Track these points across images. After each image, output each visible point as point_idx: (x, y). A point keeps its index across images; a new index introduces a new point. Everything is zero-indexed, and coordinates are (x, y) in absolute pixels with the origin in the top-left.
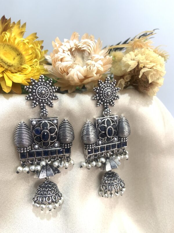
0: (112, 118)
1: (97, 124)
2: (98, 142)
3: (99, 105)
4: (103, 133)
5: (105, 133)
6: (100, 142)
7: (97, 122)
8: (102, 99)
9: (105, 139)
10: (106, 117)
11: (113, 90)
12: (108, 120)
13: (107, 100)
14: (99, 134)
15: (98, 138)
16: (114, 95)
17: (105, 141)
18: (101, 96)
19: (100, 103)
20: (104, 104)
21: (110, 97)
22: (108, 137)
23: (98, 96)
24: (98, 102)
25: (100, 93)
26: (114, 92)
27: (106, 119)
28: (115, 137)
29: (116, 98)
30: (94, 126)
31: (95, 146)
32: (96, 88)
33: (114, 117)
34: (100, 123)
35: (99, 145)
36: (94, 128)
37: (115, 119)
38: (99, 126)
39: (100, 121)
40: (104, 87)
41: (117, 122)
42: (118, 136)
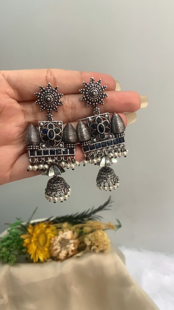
0: (102, 115)
1: (89, 122)
2: (93, 140)
3: (88, 105)
4: (95, 130)
5: (97, 130)
6: (95, 140)
7: (88, 121)
8: (89, 99)
9: (98, 136)
10: (96, 115)
11: (99, 89)
12: (98, 118)
13: (94, 100)
14: (92, 131)
15: (92, 136)
16: (100, 94)
17: (100, 139)
18: (87, 97)
19: (89, 104)
20: (92, 103)
21: (96, 97)
22: (101, 134)
23: (85, 97)
24: (87, 103)
25: (86, 94)
26: (100, 91)
27: (97, 117)
28: (110, 134)
29: (104, 96)
30: (85, 125)
31: (89, 144)
32: (82, 89)
33: (105, 115)
34: (91, 122)
35: (94, 142)
36: (85, 126)
37: (106, 116)
38: (91, 125)
39: (91, 119)
40: (89, 88)
41: (109, 120)
42: (113, 133)
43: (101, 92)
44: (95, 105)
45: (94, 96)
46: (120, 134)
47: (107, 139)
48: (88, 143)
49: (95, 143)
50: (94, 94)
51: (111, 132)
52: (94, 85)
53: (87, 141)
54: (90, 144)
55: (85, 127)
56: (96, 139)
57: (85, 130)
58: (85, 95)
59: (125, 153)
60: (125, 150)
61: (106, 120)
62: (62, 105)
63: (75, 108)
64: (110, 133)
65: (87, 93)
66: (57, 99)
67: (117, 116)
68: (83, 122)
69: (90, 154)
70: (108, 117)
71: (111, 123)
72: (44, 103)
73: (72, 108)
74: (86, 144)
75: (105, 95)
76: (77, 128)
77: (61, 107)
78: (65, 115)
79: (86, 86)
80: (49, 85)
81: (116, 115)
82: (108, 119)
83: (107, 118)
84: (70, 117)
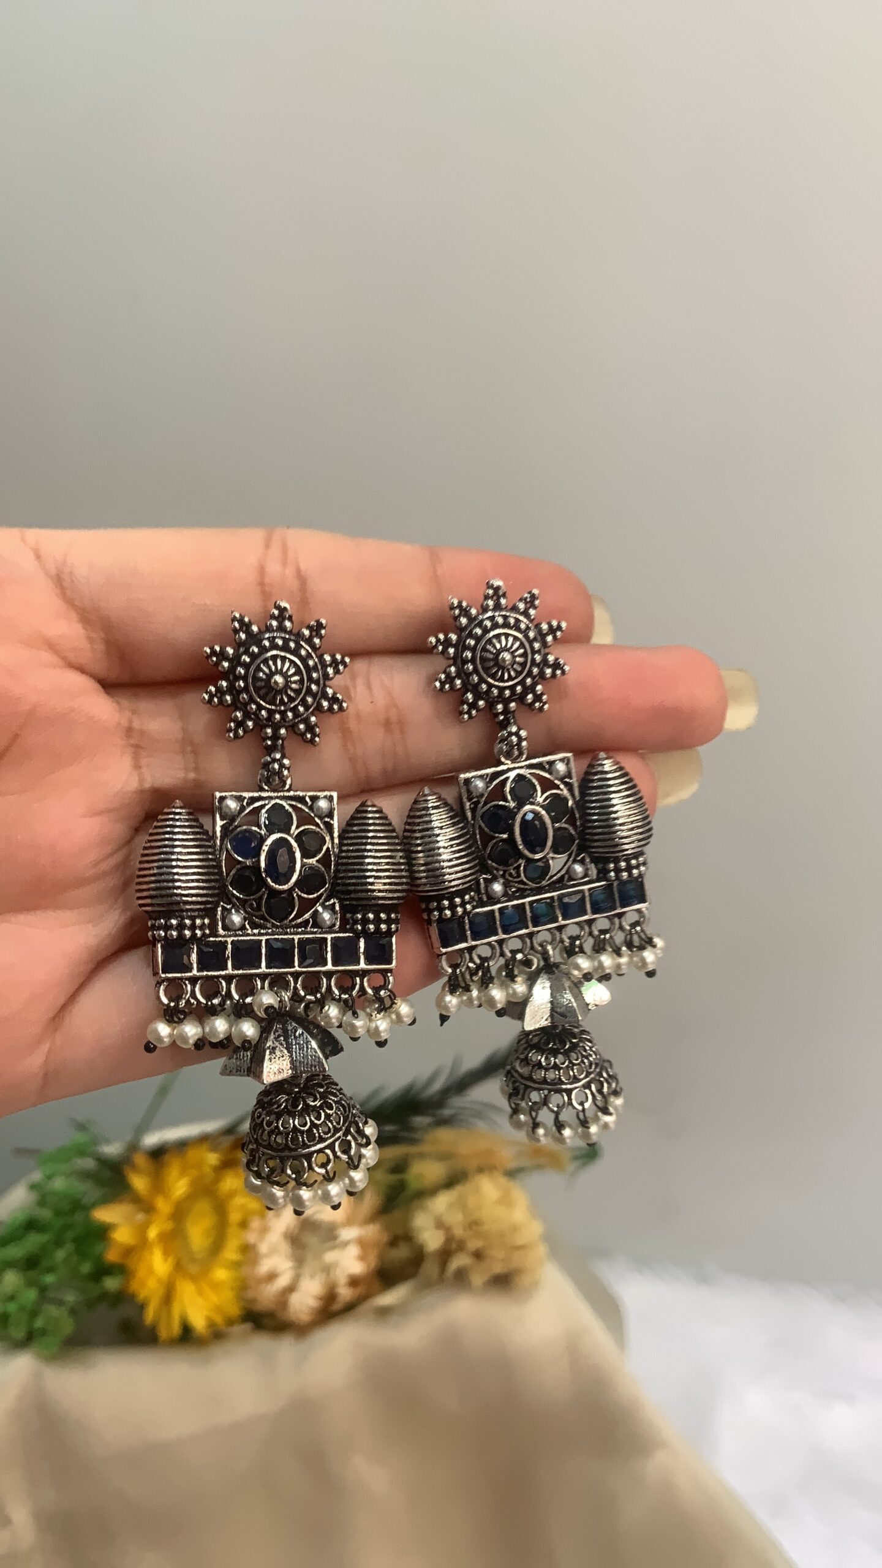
0: (540, 766)
1: (470, 799)
2: (487, 888)
3: (469, 713)
4: (503, 840)
5: (511, 840)
6: (497, 887)
7: (469, 792)
8: (478, 684)
9: (517, 868)
10: (510, 764)
11: (526, 637)
12: (520, 778)
14: (485, 846)
17: (522, 882)
18: (469, 675)
19: (473, 705)
22: (529, 861)
23: (458, 676)
25: (465, 662)
26: (532, 648)
27: (512, 775)
29: (549, 671)
30: (451, 809)
31: (468, 907)
32: (441, 636)
33: (551, 763)
34: (482, 795)
35: (492, 900)
36: (452, 818)
37: (558, 771)
38: (480, 811)
39: (480, 784)
40: (478, 631)
41: (569, 786)
42: (590, 854)
43: (539, 652)
44: (506, 711)
45: (503, 668)
46: (628, 861)
47: (560, 883)
48: (463, 904)
49: (499, 902)
50: (504, 660)
51: (581, 849)
52: (505, 617)
53: (461, 893)
54: (474, 908)
55: (454, 824)
56: (506, 885)
57: (451, 839)
58: (459, 661)
59: (649, 955)
60: (649, 942)
61: (558, 787)
62: (341, 709)
63: (402, 724)
64: (578, 855)
65: (469, 654)
66: (317, 683)
67: (615, 771)
68: (439, 798)
69: (472, 960)
70: (565, 777)
71: (582, 804)
72: (252, 700)
73: (387, 724)
74: (453, 907)
75: (556, 666)
76: (407, 823)
77: (333, 720)
78: (352, 760)
79: (464, 621)
80: (283, 610)
81: (608, 765)
82: (566, 784)
83: (562, 780)
84: (375, 767)
